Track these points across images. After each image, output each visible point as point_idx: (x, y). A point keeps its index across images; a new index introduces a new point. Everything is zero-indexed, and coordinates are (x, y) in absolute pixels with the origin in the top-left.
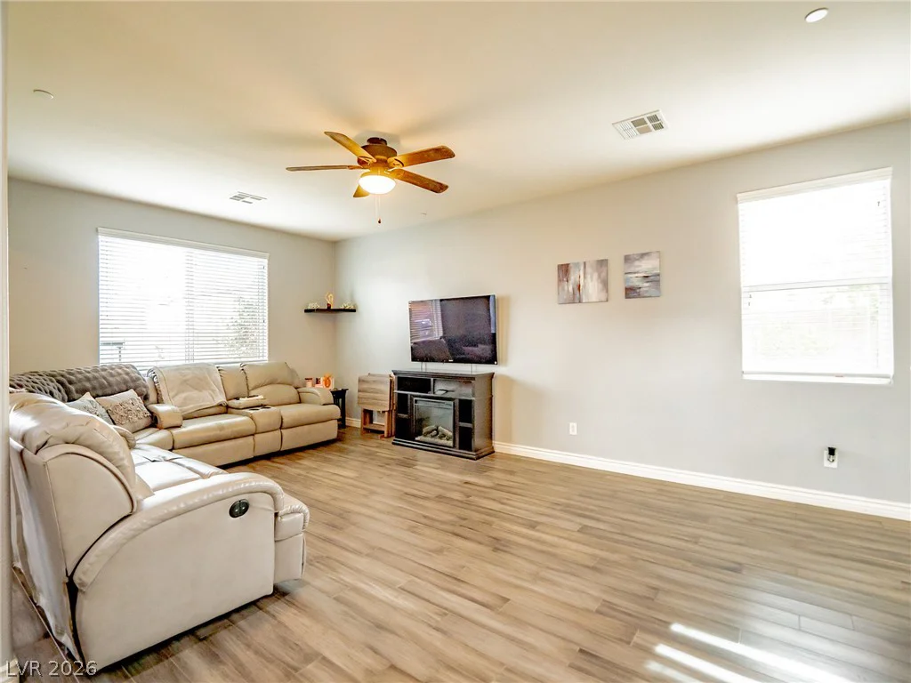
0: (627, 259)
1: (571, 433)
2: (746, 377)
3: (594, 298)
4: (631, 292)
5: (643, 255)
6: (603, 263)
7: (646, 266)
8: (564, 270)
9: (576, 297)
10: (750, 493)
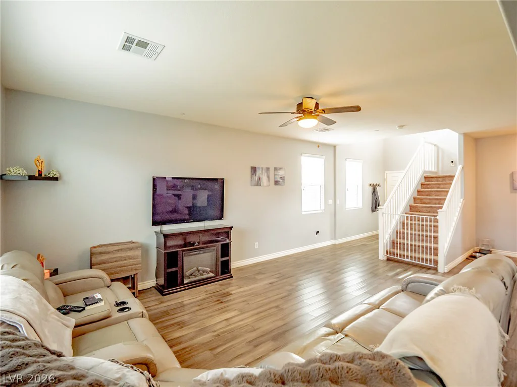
0: (275, 169)
1: (256, 248)
2: (303, 213)
3: (265, 184)
4: (276, 183)
5: (281, 168)
6: (268, 169)
7: (281, 173)
8: (254, 170)
9: (258, 183)
10: (299, 252)
